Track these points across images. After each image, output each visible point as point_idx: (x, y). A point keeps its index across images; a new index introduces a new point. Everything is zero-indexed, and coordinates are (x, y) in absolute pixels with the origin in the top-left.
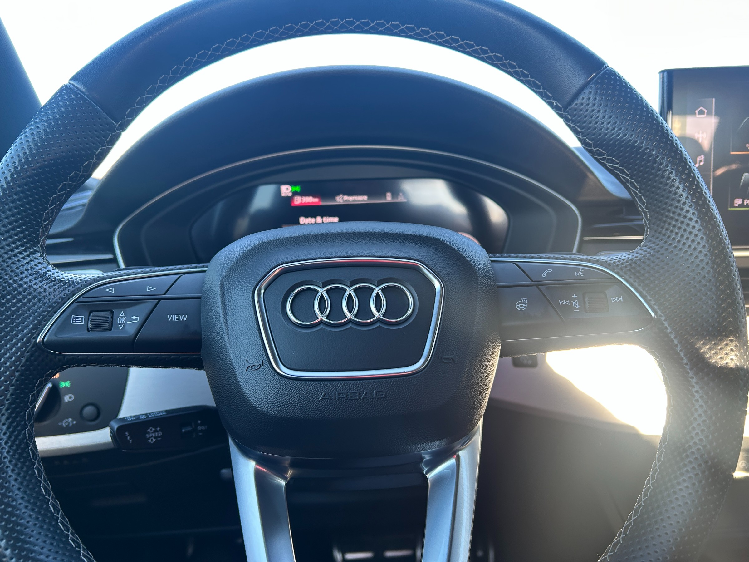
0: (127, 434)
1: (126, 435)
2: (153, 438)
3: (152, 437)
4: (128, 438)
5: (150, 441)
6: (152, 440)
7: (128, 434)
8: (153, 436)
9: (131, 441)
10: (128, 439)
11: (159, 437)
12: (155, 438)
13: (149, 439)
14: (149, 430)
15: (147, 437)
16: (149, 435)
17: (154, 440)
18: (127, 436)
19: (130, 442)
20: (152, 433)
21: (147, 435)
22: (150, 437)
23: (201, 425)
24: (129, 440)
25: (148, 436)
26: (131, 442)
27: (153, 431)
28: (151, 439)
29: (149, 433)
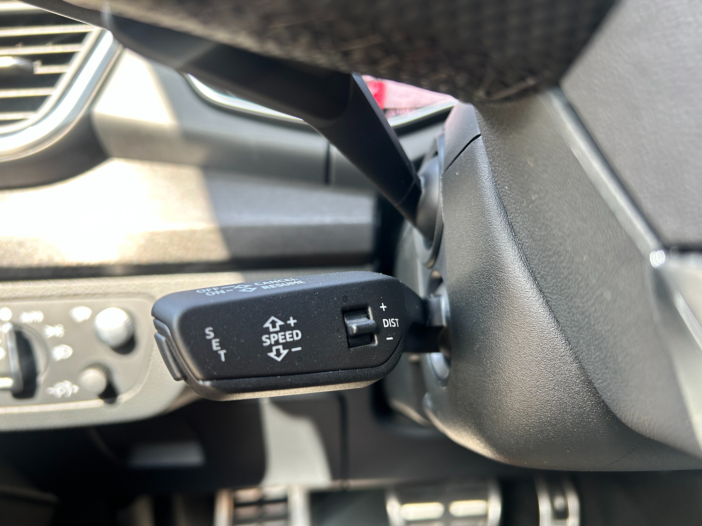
0: (209, 332)
1: (208, 337)
2: (280, 347)
3: (277, 343)
4: (215, 345)
5: (272, 355)
6: (278, 354)
7: (212, 335)
8: (281, 341)
9: (222, 353)
10: (215, 348)
11: (294, 344)
12: (284, 349)
13: (269, 348)
14: (268, 324)
15: (265, 344)
16: (269, 338)
17: (284, 352)
18: (210, 340)
19: (219, 356)
20: (277, 333)
21: (264, 338)
22: (271, 346)
23: (388, 315)
24: (217, 351)
25: (268, 343)
26: (223, 359)
27: (278, 329)
28: (274, 348)
29: (267, 331)
